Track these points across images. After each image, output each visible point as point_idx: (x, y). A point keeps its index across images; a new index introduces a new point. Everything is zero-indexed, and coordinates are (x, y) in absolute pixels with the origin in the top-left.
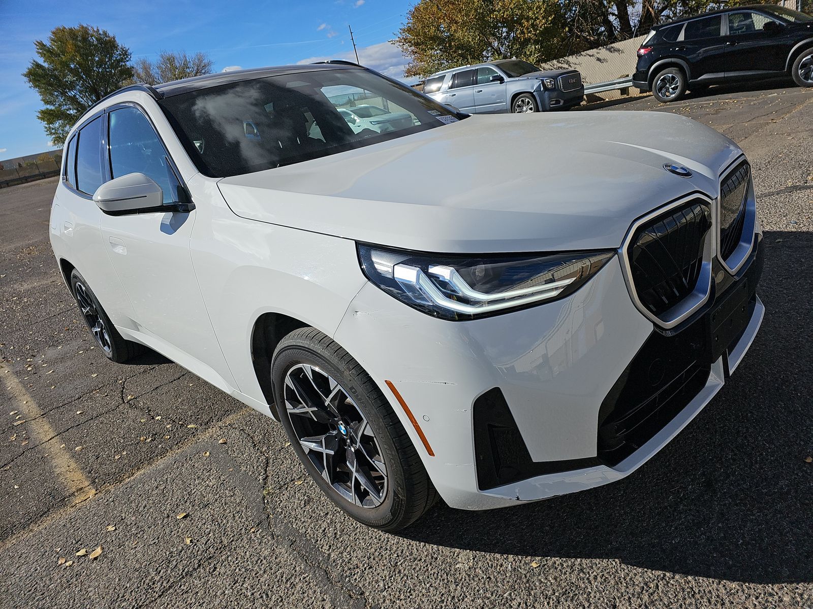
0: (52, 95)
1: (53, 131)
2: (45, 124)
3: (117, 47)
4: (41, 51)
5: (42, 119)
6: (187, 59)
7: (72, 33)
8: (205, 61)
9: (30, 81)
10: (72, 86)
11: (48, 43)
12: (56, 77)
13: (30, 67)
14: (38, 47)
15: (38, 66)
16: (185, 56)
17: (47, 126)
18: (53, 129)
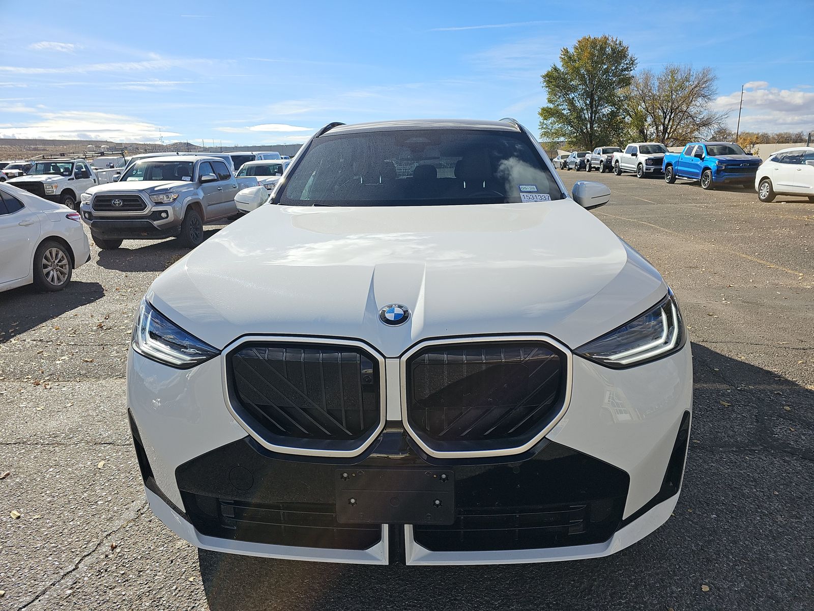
0: (555, 95)
1: (545, 126)
2: (541, 119)
3: (626, 57)
4: (563, 57)
5: (541, 114)
6: (691, 72)
7: (594, 43)
8: (710, 76)
9: (545, 81)
10: (574, 89)
11: (572, 51)
12: (565, 80)
13: (550, 70)
14: (562, 53)
15: (556, 69)
16: (690, 70)
17: (542, 121)
18: (545, 124)
